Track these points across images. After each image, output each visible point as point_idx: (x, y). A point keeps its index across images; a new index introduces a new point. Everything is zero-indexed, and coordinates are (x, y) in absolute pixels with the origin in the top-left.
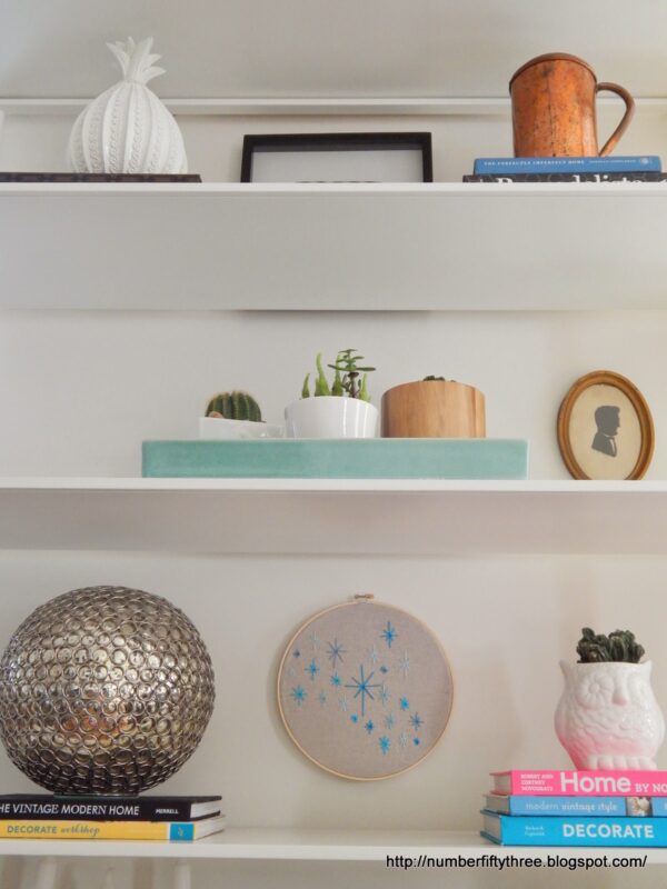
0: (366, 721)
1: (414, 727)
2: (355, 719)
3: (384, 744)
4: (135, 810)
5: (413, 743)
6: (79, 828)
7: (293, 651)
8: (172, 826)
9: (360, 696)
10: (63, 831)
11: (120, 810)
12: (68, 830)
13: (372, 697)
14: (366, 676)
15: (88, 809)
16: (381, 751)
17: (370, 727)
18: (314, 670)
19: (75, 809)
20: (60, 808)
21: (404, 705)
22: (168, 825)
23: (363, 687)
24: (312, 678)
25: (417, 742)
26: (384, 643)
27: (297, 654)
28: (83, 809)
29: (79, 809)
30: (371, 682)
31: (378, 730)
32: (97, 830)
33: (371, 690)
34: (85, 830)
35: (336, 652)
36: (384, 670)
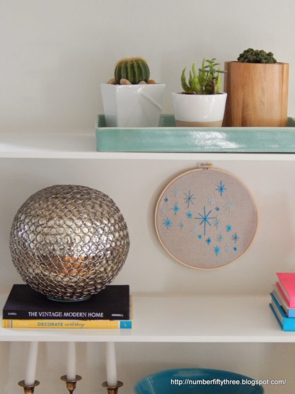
0: (206, 237)
1: (234, 241)
2: (200, 237)
3: (217, 250)
4: (101, 315)
5: (233, 250)
6: (74, 324)
7: (164, 198)
8: (121, 322)
9: (203, 224)
10: (66, 325)
11: (94, 315)
12: (68, 325)
13: (210, 225)
14: (207, 214)
15: (77, 314)
16: (215, 254)
17: (209, 241)
18: (176, 209)
19: (71, 314)
20: (63, 314)
21: (229, 228)
22: (118, 322)
23: (205, 219)
24: (175, 214)
25: (235, 249)
26: (218, 193)
27: (166, 200)
28: (75, 315)
29: (73, 314)
30: (210, 216)
31: (214, 243)
32: (83, 325)
33: (210, 221)
34: (78, 324)
35: (189, 198)
36: (218, 209)
